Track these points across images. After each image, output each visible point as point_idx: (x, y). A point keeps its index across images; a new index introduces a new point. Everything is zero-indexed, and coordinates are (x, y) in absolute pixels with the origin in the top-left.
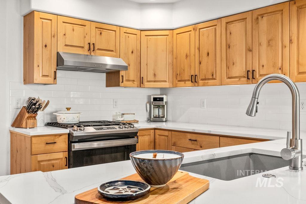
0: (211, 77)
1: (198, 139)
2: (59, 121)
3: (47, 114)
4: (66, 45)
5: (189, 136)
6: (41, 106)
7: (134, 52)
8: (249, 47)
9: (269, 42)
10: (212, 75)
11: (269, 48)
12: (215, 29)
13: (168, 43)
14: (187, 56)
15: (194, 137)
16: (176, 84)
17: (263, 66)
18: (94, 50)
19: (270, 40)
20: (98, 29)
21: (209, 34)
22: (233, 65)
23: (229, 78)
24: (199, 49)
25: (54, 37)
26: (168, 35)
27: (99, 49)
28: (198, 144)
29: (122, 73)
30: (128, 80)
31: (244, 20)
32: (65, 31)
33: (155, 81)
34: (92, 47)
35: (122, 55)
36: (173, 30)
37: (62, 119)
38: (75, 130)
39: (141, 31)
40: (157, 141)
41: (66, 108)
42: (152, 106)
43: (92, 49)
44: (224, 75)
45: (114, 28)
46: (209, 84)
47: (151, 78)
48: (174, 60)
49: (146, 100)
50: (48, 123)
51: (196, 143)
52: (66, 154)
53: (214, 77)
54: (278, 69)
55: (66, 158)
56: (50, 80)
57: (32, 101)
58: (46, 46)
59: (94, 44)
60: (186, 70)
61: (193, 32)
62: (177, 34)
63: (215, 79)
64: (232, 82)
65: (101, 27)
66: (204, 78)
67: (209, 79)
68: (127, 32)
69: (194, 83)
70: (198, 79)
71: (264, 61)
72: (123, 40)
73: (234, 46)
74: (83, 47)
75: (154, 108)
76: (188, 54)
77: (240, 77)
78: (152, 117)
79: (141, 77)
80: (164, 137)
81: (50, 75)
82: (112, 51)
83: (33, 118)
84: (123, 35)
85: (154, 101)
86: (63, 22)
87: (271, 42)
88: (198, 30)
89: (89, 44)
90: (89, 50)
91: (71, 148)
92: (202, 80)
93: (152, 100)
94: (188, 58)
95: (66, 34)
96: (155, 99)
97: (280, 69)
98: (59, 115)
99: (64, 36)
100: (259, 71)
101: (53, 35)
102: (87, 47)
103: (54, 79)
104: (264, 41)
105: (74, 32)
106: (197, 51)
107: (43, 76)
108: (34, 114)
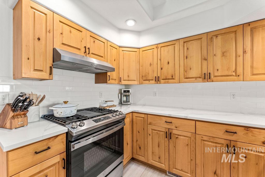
0: (171, 78)
1: (173, 122)
2: (56, 115)
3: (44, 107)
4: (63, 44)
5: (165, 119)
6: (32, 103)
7: (115, 60)
8: (205, 57)
9: (223, 54)
10: (171, 76)
11: (223, 57)
12: (174, 47)
13: (136, 56)
14: (150, 65)
15: (169, 120)
16: (142, 82)
17: (218, 70)
18: (89, 54)
19: (224, 52)
20: (92, 38)
21: (169, 50)
22: (190, 70)
23: (187, 78)
24: (160, 60)
25: (49, 33)
26: (136, 52)
27: (92, 53)
28: (173, 125)
29: (109, 74)
30: (112, 79)
31: (200, 40)
32: (62, 31)
33: (128, 80)
34: (87, 50)
35: (109, 60)
36: (139, 49)
37: (59, 113)
38: (74, 128)
39: (120, 47)
40: (134, 120)
41: (64, 102)
42: (122, 95)
43: (87, 52)
44: (182, 76)
45: (104, 40)
46: (169, 82)
47: (126, 78)
48: (141, 67)
49: (118, 92)
50: (44, 116)
51: (171, 124)
52: (64, 155)
53: (174, 78)
54: (232, 72)
55: (64, 159)
56: (45, 75)
57: (19, 97)
58: (40, 39)
59: (89, 48)
60: (150, 73)
61: (156, 50)
62: (142, 51)
63: (174, 79)
64: (190, 81)
65: (94, 37)
66: (165, 78)
67: (169, 79)
68: (111, 45)
69: (157, 81)
70: (160, 79)
71: (219, 67)
72: (109, 50)
73: (190, 57)
74: (79, 49)
75: (123, 96)
76: (152, 63)
77: (196, 78)
78: (122, 102)
79: (120, 77)
80: (140, 118)
81: (44, 70)
82: (102, 57)
83: (23, 116)
84: (109, 47)
85: (124, 92)
86: (60, 22)
87: (225, 54)
88: (160, 48)
89: (85, 47)
90: (85, 53)
91: (69, 147)
92: (163, 79)
93: (123, 92)
94: (152, 66)
95: (63, 33)
96: (125, 91)
97: (234, 72)
98: (56, 110)
99: (61, 35)
100: (213, 74)
101: (48, 30)
102: (83, 50)
103: (50, 74)
104: (219, 53)
105: (72, 34)
106: (159, 61)
107: (35, 70)
108: (23, 111)
